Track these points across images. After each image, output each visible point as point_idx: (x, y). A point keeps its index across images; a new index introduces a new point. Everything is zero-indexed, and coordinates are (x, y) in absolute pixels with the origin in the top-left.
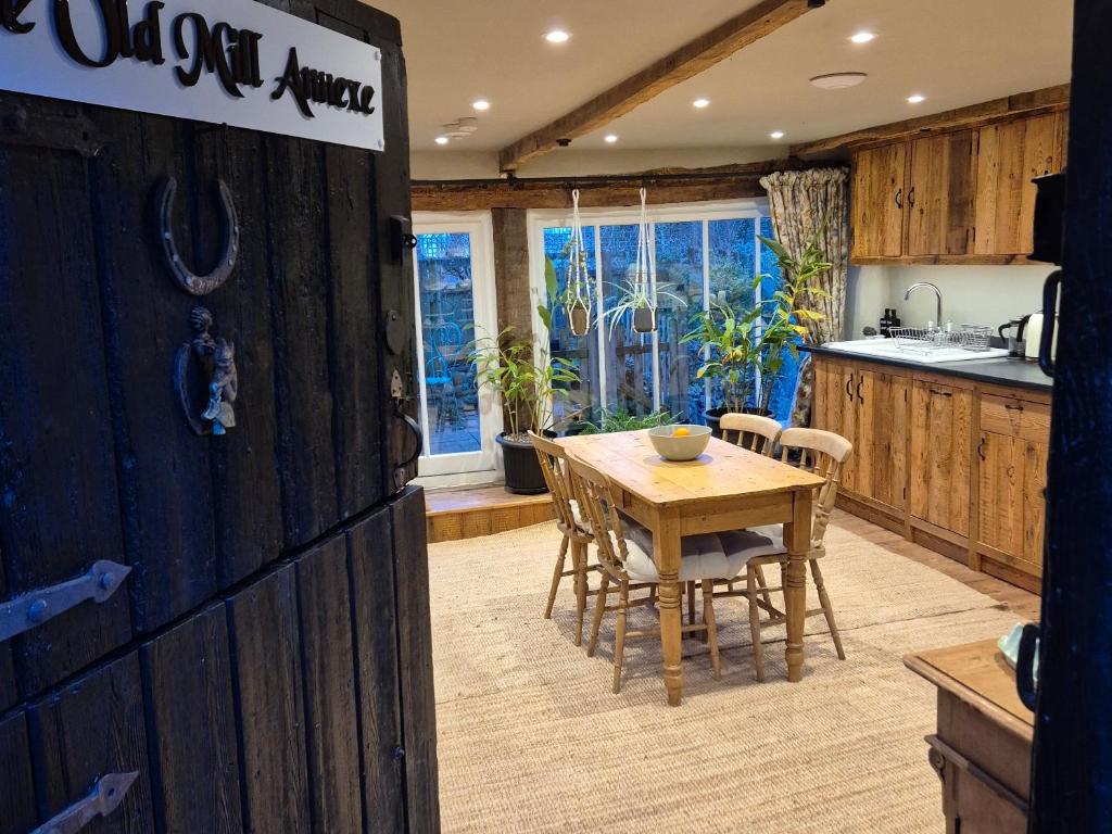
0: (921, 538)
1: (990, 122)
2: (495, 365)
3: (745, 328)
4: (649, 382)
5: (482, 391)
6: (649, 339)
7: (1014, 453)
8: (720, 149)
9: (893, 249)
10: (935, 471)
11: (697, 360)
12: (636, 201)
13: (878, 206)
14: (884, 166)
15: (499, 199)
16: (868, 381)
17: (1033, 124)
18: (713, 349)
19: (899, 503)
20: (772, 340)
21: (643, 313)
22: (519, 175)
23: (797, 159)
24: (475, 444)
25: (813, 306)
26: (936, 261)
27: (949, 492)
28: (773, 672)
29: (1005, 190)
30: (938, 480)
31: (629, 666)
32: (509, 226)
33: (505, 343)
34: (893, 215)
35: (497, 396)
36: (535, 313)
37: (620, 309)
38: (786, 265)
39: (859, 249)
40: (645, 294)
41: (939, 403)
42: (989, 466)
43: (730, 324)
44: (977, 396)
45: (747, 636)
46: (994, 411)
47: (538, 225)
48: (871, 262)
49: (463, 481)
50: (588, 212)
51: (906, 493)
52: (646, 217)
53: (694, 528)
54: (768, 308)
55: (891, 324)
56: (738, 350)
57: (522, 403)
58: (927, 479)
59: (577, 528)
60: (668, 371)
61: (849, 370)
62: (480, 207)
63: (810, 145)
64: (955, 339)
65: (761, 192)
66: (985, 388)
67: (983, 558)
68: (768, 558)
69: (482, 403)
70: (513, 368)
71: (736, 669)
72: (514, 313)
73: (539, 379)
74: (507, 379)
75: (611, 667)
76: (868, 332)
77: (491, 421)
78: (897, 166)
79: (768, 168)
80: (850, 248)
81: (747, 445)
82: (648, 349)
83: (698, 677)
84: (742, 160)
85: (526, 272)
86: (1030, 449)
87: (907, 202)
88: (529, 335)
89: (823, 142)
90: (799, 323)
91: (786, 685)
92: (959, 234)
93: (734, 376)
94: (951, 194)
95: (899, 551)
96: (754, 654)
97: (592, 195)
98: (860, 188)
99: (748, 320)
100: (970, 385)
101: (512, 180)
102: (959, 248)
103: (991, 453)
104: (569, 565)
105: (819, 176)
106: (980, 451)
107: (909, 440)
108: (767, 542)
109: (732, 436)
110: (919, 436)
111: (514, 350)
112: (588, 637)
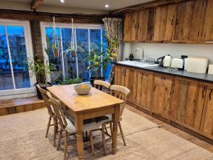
0: (139, 108)
1: (159, 6)
2: (33, 65)
3: (99, 57)
4: (76, 70)
5: (30, 71)
6: (75, 59)
7: (162, 90)
8: (92, 10)
9: (133, 39)
10: (143, 93)
11: (87, 65)
12: (71, 22)
13: (130, 28)
14: (132, 17)
15: (31, 17)
16: (128, 71)
17: (170, 6)
18: (91, 62)
19: (134, 100)
20: (105, 61)
21: (73, 52)
22: (37, 11)
23: (111, 14)
24: (29, 86)
25: (114, 52)
26: (144, 42)
27: (146, 98)
28: (108, 152)
29: (162, 24)
30: (143, 95)
31: (68, 153)
32: (35, 25)
33: (36, 58)
34: (134, 30)
35: (34, 73)
36: (44, 51)
37: (67, 51)
38: (108, 42)
39: (126, 39)
40: (74, 47)
41: (144, 77)
42: (156, 92)
43: (95, 56)
44: (154, 75)
45: (101, 140)
46: (158, 79)
47: (43, 26)
48: (128, 42)
49: (26, 96)
50: (58, 24)
51: (136, 98)
52: (73, 27)
53: (87, 117)
54: (104, 53)
55: (131, 58)
56: (97, 63)
57: (41, 75)
58: (141, 95)
59: (53, 114)
60: (81, 67)
61: (123, 68)
62: (26, 19)
63: (115, 11)
64: (147, 61)
65: (102, 23)
66: (156, 74)
67: (153, 114)
68: (107, 123)
69: (30, 75)
70: (38, 65)
71: (98, 151)
72: (38, 51)
73: (46, 69)
74: (37, 69)
75: (63, 154)
76: (127, 59)
77: (33, 80)
78: (135, 17)
79: (104, 16)
80: (123, 38)
81: (101, 89)
82: (75, 62)
83: (88, 155)
84: (98, 13)
85: (41, 39)
86: (166, 89)
87: (137, 27)
88: (43, 57)
89: (118, 10)
90: (111, 56)
91: (112, 156)
92: (150, 35)
93: (96, 69)
94: (148, 25)
95: (134, 111)
96: (103, 146)
97: (58, 19)
98: (126, 23)
99: (100, 55)
100: (152, 73)
101: (35, 12)
102: (149, 39)
103: (157, 90)
104: (52, 122)
105: (116, 19)
106: (154, 89)
107: (137, 86)
108: (107, 118)
109: (97, 87)
110: (139, 84)
111: (38, 61)
112: (57, 144)
